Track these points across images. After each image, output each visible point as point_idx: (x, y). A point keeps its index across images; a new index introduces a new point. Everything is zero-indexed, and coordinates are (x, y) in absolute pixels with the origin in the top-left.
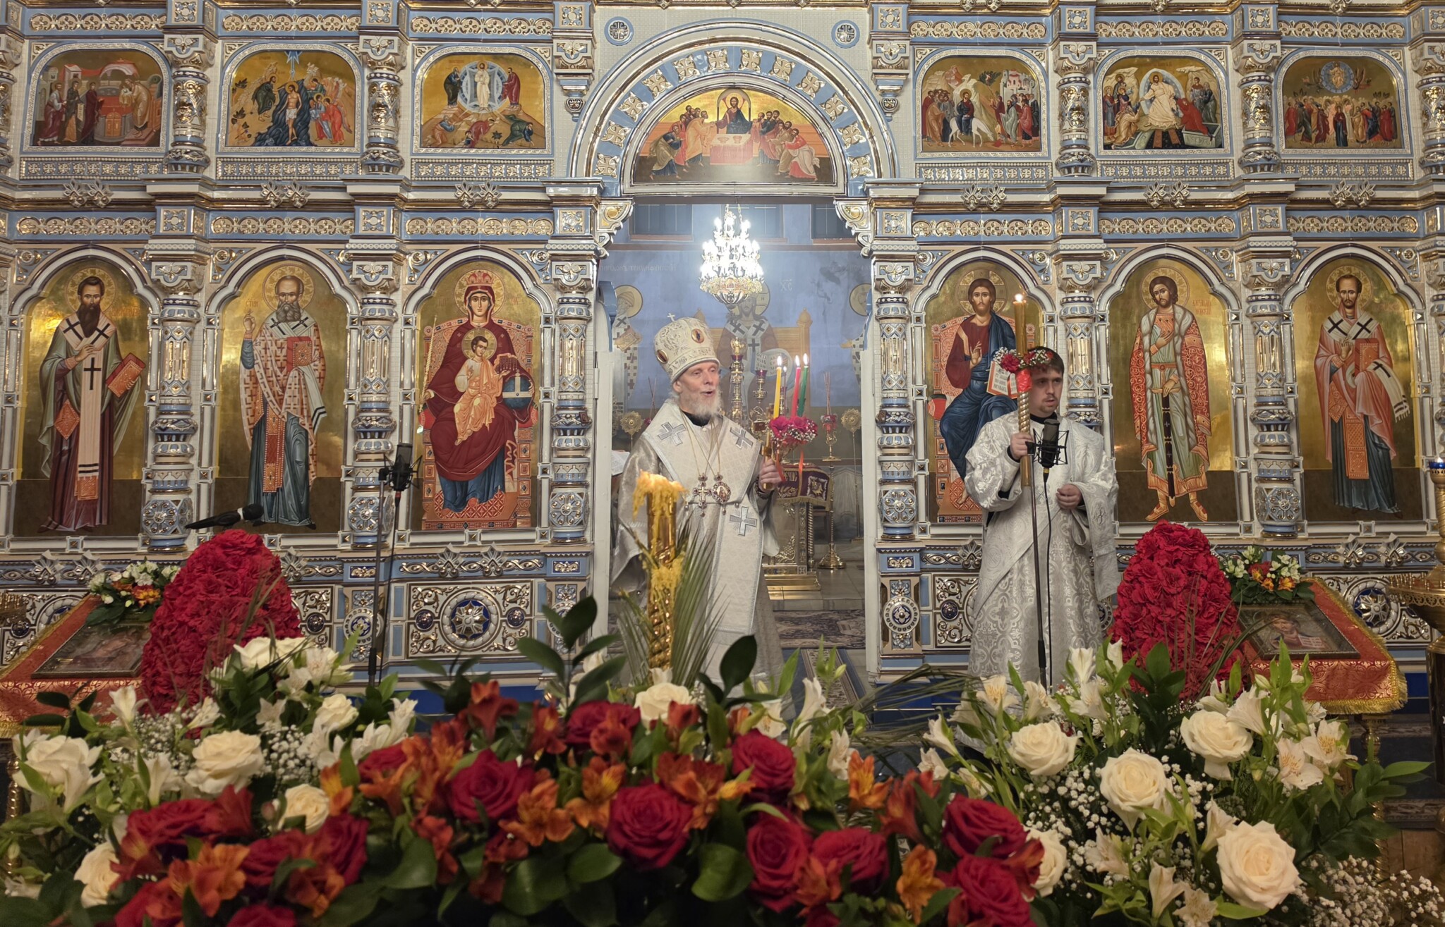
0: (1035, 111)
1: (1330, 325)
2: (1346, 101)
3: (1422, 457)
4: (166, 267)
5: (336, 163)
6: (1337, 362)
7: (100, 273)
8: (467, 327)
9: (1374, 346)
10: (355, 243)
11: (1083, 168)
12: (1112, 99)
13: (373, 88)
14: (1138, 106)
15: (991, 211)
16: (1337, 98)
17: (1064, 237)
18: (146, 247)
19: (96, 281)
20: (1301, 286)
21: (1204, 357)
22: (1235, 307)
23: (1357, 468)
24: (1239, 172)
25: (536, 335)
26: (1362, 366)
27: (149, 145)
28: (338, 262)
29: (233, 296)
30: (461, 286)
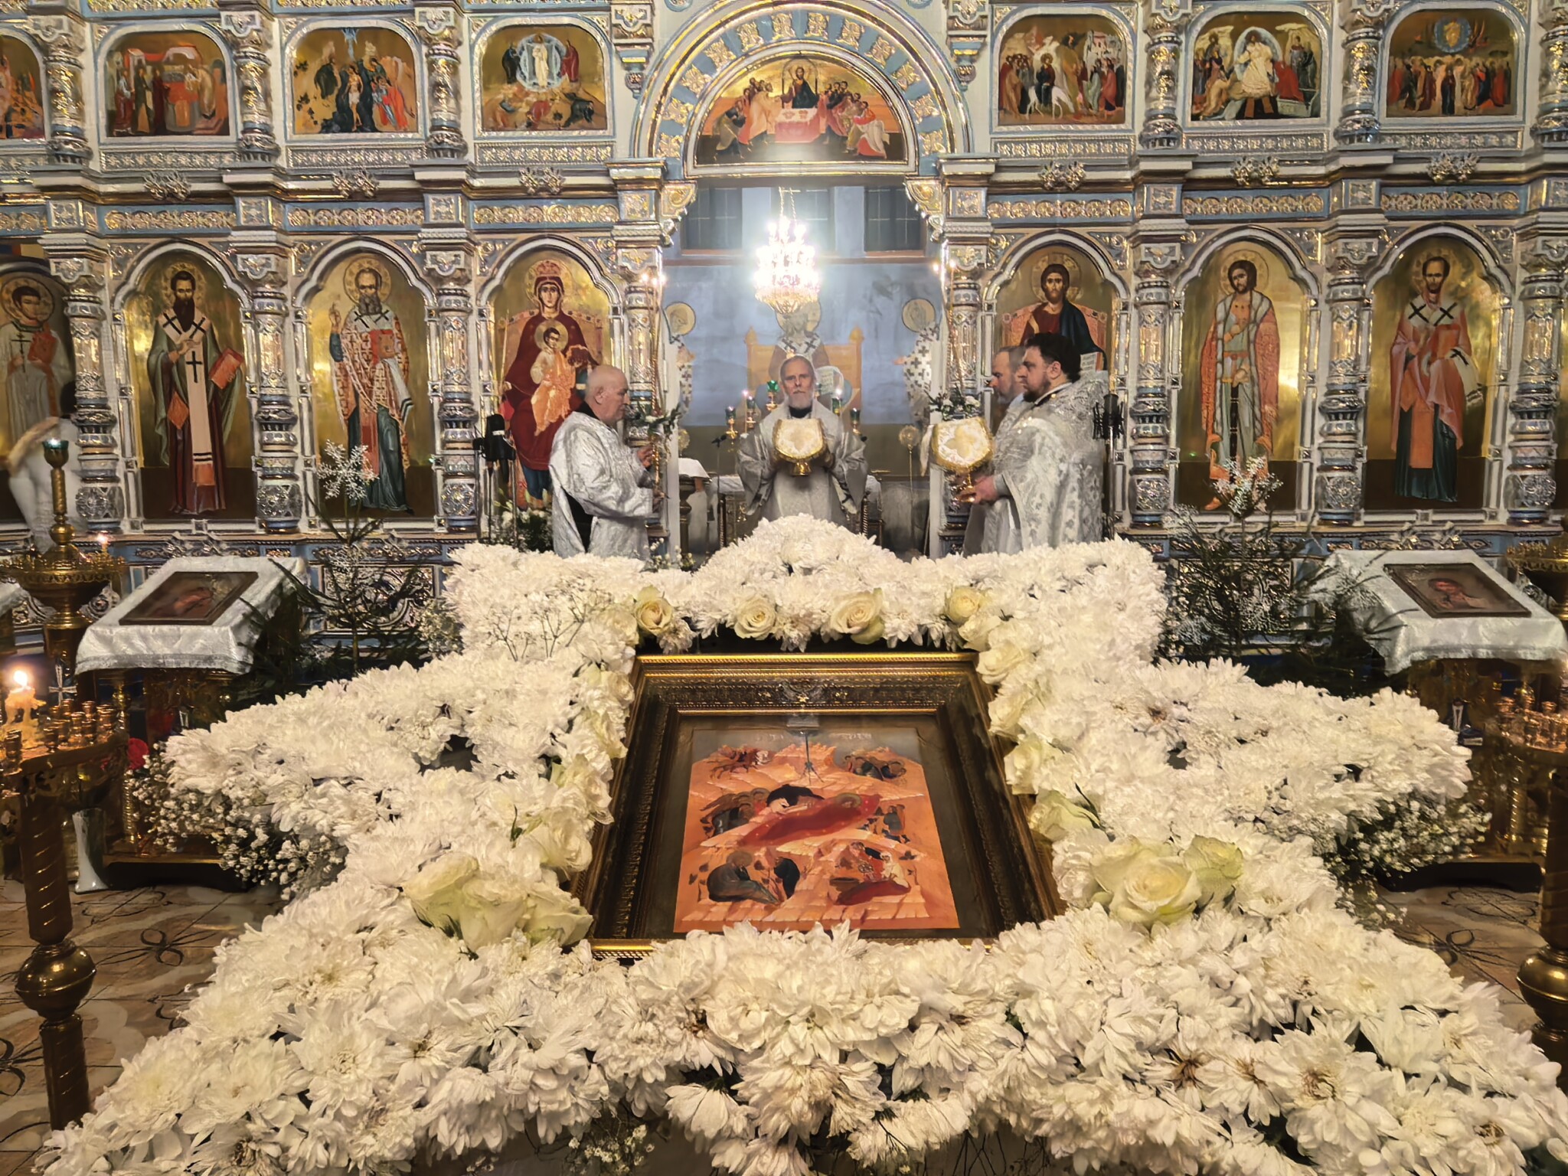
0: (1120, 78)
1: (1409, 310)
2: (1459, 60)
3: (1490, 446)
4: (252, 259)
5: (401, 149)
6: (1413, 349)
7: (189, 267)
8: (538, 319)
9: (1455, 332)
10: (426, 232)
11: (1169, 140)
12: (1204, 62)
13: (432, 66)
14: (1232, 71)
15: (1069, 191)
16: (1448, 59)
17: (1145, 217)
18: (230, 238)
19: (186, 276)
20: (1387, 269)
21: (1278, 345)
22: (1315, 292)
23: (1421, 457)
24: (1331, 144)
25: (606, 327)
26: (1439, 354)
27: (220, 134)
28: (411, 254)
29: (316, 290)
30: (531, 277)
